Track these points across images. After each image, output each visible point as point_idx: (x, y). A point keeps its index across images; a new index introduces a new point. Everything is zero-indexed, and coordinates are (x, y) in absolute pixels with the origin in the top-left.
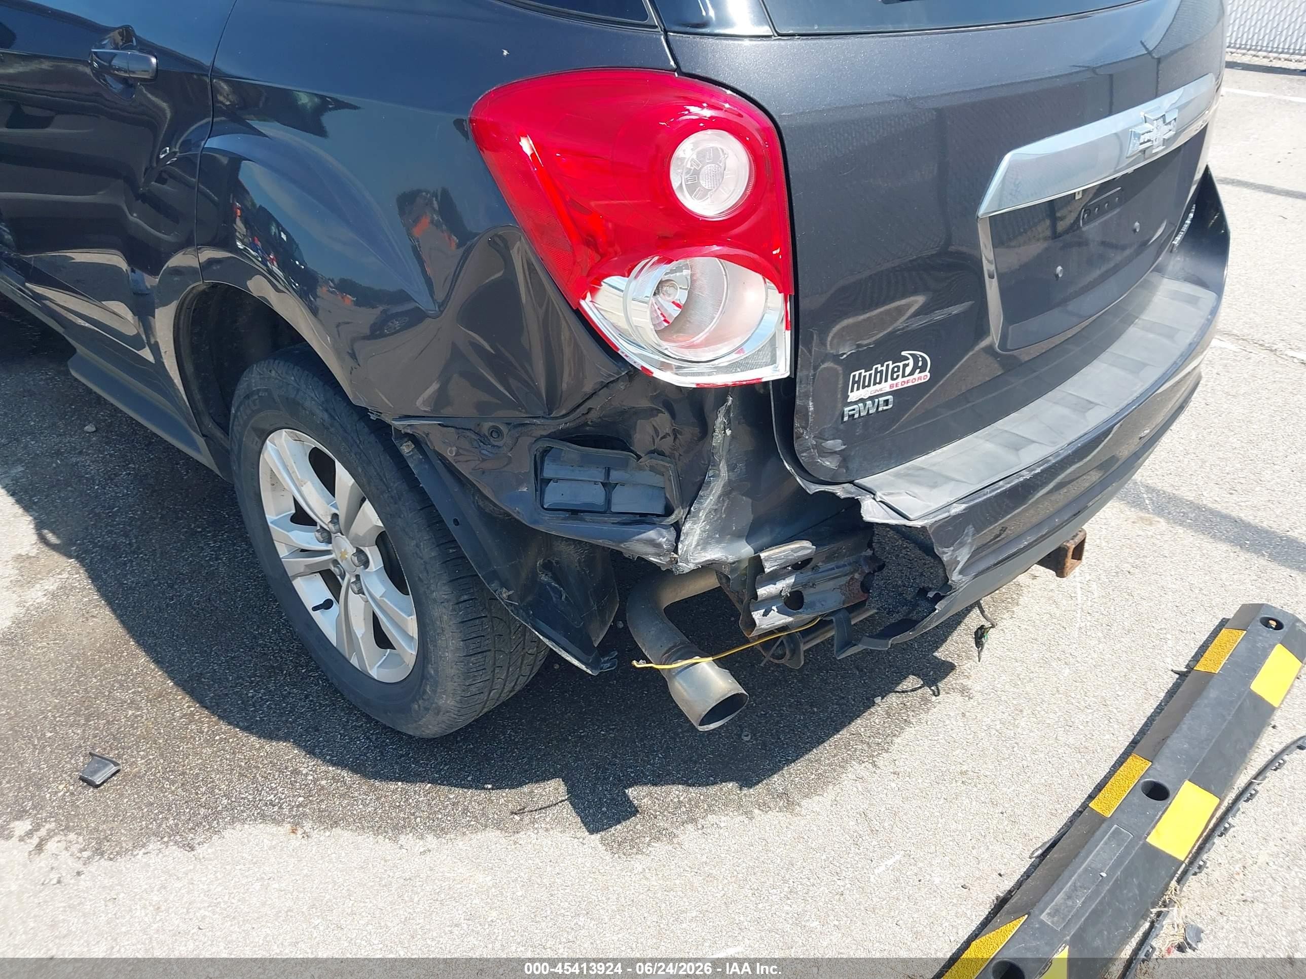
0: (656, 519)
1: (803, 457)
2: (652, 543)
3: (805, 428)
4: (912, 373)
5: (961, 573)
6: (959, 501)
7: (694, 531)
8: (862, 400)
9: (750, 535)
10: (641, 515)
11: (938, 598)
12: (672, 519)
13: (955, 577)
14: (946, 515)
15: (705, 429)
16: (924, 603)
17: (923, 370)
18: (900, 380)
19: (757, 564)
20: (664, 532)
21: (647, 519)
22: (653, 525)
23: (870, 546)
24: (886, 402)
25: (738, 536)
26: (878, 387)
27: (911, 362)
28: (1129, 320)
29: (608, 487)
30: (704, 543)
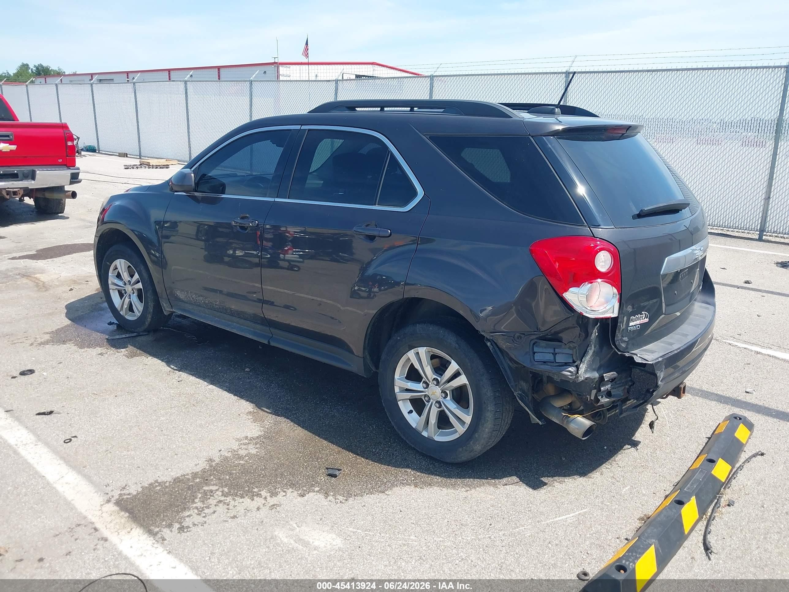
0: (571, 364)
1: (617, 343)
2: (570, 372)
3: (619, 333)
4: (644, 319)
5: (661, 381)
6: (660, 357)
7: (583, 367)
8: (632, 326)
9: (598, 370)
10: (565, 363)
11: (654, 391)
12: (576, 364)
13: (659, 383)
14: (658, 361)
15: (587, 335)
16: (649, 395)
17: (647, 318)
18: (642, 320)
19: (602, 378)
20: (573, 368)
21: (568, 364)
22: (570, 366)
23: (630, 376)
24: (638, 327)
25: (594, 370)
26: (636, 322)
27: (644, 315)
28: (689, 314)
29: (555, 354)
30: (586, 371)
